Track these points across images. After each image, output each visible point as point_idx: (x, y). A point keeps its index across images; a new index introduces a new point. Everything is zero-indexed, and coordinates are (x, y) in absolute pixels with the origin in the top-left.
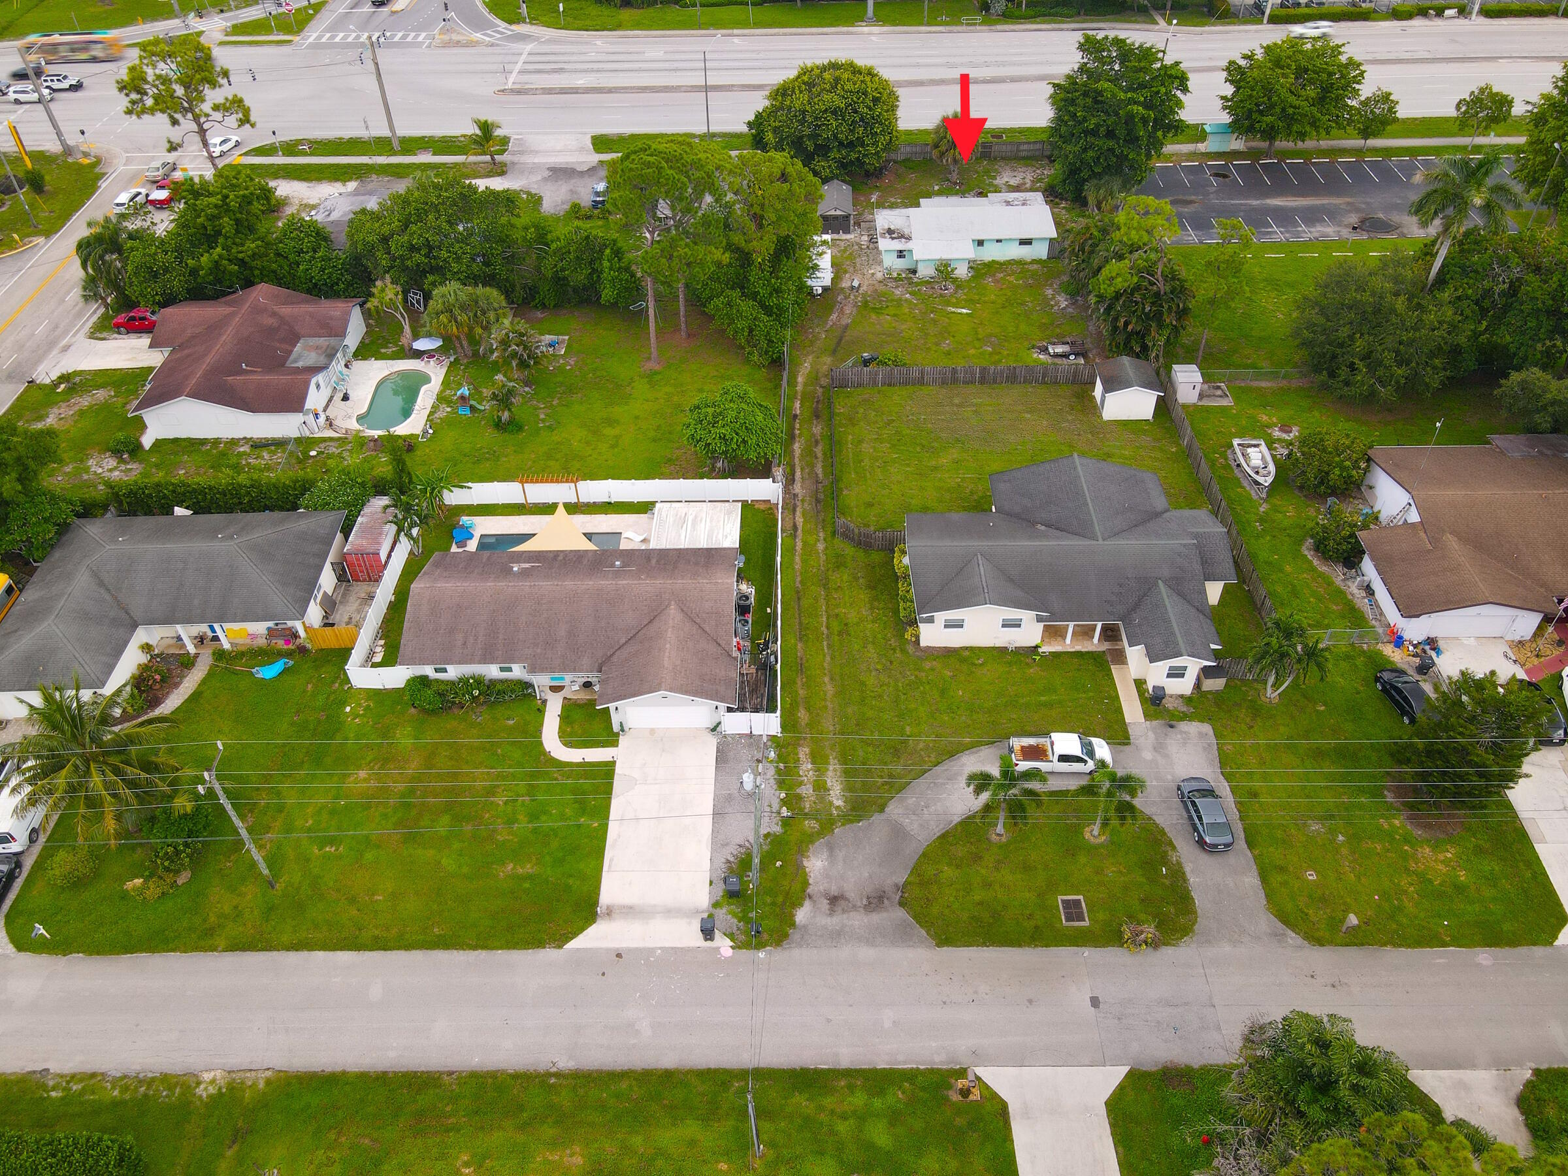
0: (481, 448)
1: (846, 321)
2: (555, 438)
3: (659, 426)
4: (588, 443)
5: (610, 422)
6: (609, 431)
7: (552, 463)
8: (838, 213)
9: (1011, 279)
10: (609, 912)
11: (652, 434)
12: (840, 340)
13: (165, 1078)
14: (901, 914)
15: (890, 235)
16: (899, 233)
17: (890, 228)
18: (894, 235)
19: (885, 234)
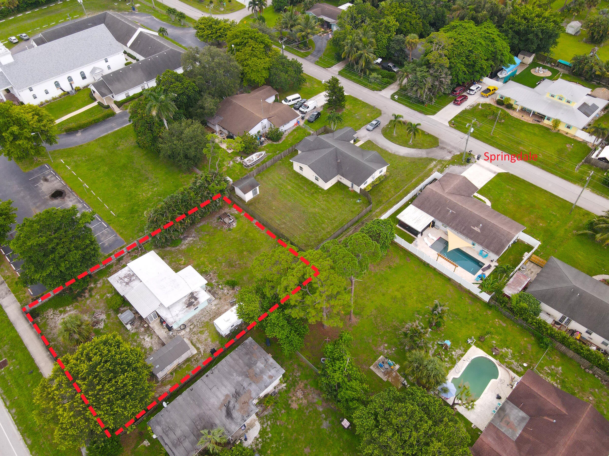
0: (451, 321)
2: (420, 305)
3: (380, 285)
4: (410, 295)
5: (394, 299)
6: (399, 295)
7: (430, 294)
10: (495, 173)
11: (386, 283)
13: (598, 195)
14: (440, 145)
15: (194, 302)
16: (189, 301)
17: (187, 307)
18: (193, 300)
19: (194, 305)
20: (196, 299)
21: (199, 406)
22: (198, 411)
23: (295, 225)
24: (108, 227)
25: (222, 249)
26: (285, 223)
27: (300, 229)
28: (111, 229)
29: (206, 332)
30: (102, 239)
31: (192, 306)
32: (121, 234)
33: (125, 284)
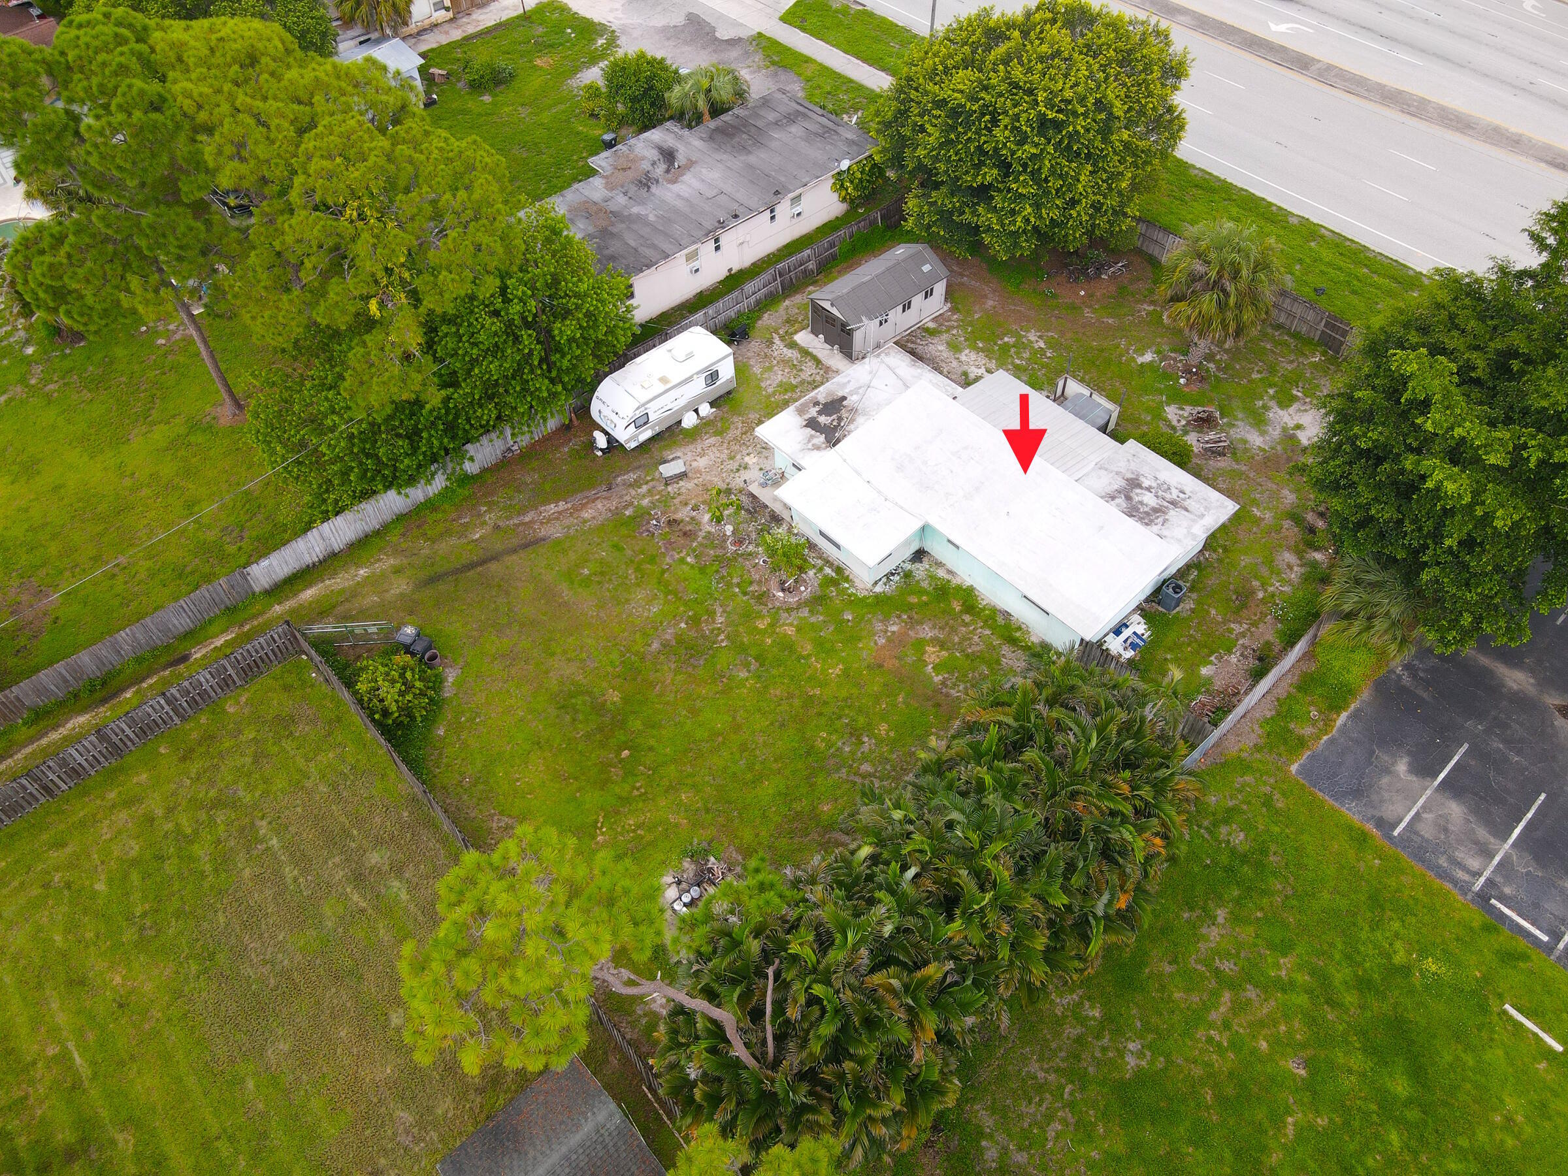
1: (555, 531)
8: (834, 311)
9: (933, 654)
12: (483, 562)
15: (820, 413)
16: (840, 419)
17: (844, 398)
18: (823, 419)
19: (816, 403)
20: (812, 424)
21: (750, 167)
22: (752, 159)
23: (302, 860)
24: (1483, 899)
25: (737, 728)
26: (358, 878)
27: (280, 829)
28: (1455, 882)
29: (770, 390)
30: (1455, 810)
31: (823, 401)
32: (1361, 839)
33: (1146, 483)
